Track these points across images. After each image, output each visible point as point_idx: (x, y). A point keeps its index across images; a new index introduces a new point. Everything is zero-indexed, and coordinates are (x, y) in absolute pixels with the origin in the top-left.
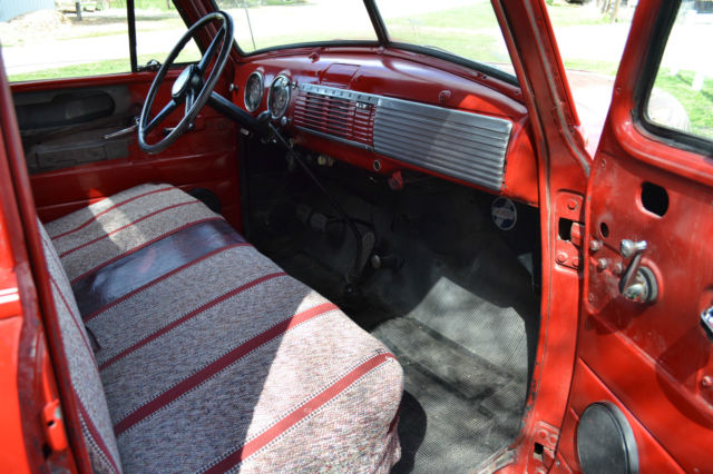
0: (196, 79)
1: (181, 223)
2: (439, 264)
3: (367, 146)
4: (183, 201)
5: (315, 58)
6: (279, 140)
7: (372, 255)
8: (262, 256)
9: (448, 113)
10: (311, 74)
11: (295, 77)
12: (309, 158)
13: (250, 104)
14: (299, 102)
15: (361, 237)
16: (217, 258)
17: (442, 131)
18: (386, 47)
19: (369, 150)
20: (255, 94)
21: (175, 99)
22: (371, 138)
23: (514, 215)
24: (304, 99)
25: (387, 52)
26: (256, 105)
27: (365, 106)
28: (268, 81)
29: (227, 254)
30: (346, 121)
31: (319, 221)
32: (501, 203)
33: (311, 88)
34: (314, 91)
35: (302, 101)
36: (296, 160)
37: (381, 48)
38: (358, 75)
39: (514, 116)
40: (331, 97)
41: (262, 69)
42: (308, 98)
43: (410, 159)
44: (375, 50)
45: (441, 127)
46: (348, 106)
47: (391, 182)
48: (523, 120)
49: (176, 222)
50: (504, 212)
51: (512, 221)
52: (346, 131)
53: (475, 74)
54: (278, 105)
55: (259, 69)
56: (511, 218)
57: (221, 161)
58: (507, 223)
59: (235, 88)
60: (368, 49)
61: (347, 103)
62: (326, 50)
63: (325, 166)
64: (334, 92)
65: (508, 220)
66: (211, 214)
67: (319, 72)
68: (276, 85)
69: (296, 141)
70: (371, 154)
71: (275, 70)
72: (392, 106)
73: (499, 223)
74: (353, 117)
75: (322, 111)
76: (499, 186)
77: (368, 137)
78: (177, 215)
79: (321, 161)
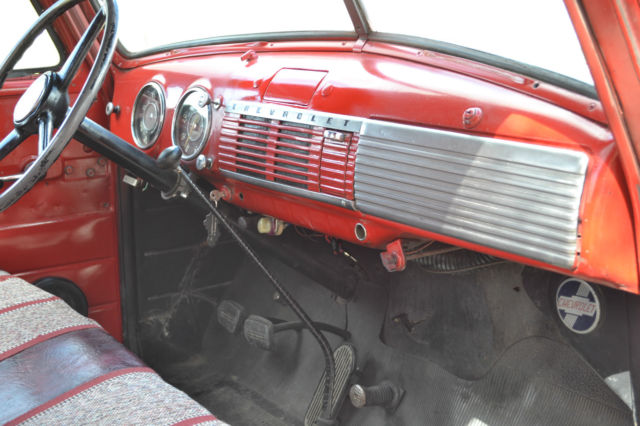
0: (55, 95)
1: (29, 336)
2: (465, 397)
3: (344, 201)
4: (29, 299)
5: (251, 59)
6: (192, 193)
7: (349, 385)
8: (173, 389)
9: (480, 144)
10: (246, 85)
11: (219, 91)
12: (243, 221)
13: (140, 135)
14: (224, 131)
15: (332, 353)
16: (94, 393)
17: (471, 172)
18: (367, 41)
19: (348, 207)
20: (150, 120)
21: (20, 129)
22: (351, 186)
23: (595, 309)
24: (236, 126)
25: (368, 48)
26: (151, 137)
27: (339, 135)
28: (172, 98)
29: (112, 386)
30: (307, 160)
31: (259, 328)
32: (572, 289)
33: (246, 108)
34: (251, 112)
35: (230, 129)
36: (221, 227)
37: (360, 43)
38: (324, 86)
39: (590, 145)
40: (281, 122)
41: (161, 78)
42: (241, 124)
43: (417, 219)
44: (349, 45)
45: (469, 166)
46: (310, 135)
47: (385, 258)
48: (605, 152)
49: (20, 335)
50: (576, 304)
51: (593, 319)
52: (307, 177)
53: (519, 79)
54: (190, 135)
55: (155, 78)
56: (591, 314)
57: (86, 231)
58: (584, 321)
59: (115, 111)
60: (338, 45)
61: (309, 131)
62: (269, 46)
63: (270, 236)
64: (285, 114)
65: (585, 317)
66: (78, 320)
67: (259, 82)
68: (186, 103)
69: (222, 195)
70: (350, 214)
71: (184, 80)
72: (386, 135)
73: (569, 322)
74: (320, 153)
75: (265, 144)
76: (571, 260)
77: (344, 186)
78: (19, 322)
79: (264, 226)
